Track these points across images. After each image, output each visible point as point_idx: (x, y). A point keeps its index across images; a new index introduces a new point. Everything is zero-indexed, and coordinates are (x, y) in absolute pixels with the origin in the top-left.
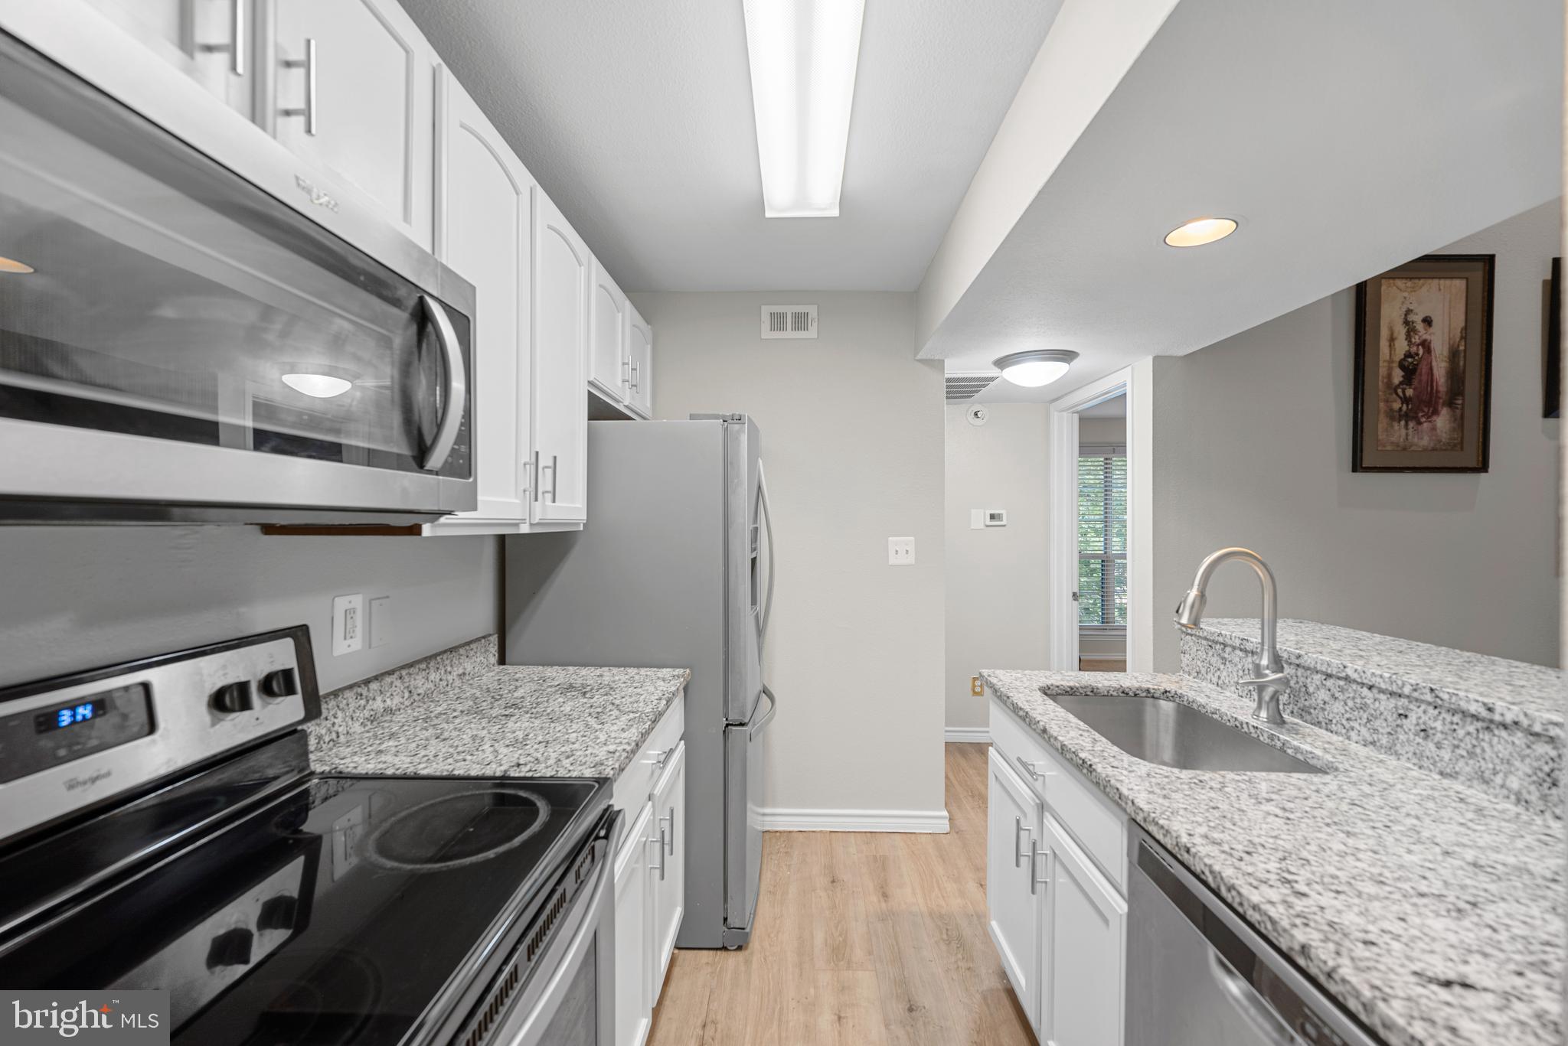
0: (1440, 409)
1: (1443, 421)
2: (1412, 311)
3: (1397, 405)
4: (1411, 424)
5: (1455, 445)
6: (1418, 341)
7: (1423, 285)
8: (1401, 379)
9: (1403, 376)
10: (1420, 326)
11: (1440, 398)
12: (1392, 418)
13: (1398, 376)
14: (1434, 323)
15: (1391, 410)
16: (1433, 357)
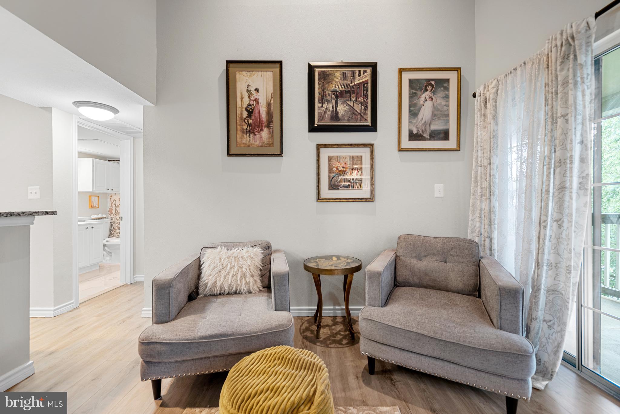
0: (264, 128)
1: (265, 133)
2: (250, 85)
3: (245, 127)
4: (252, 135)
5: (270, 145)
6: (253, 99)
7: (255, 74)
8: (247, 116)
9: (247, 114)
10: (254, 92)
11: (263, 124)
12: (243, 133)
13: (245, 114)
14: (260, 91)
15: (243, 129)
16: (260, 106)
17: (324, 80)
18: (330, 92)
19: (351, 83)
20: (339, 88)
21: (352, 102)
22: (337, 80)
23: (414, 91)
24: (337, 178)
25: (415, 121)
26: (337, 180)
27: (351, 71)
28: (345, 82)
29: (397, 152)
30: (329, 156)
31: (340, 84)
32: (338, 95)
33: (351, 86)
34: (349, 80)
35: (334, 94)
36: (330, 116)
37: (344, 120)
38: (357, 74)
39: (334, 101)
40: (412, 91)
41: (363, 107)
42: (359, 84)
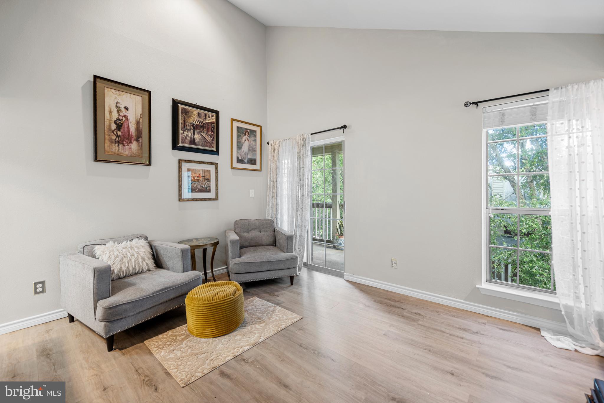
0: (133, 141)
1: (134, 146)
2: (119, 103)
3: (114, 137)
4: (121, 146)
5: (139, 156)
6: (123, 115)
7: (124, 94)
8: (116, 128)
9: (116, 127)
10: (123, 110)
11: (133, 138)
12: (112, 142)
13: (114, 127)
14: (129, 110)
15: (111, 139)
16: (129, 122)
17: (185, 115)
18: (189, 124)
19: (204, 121)
20: (196, 122)
21: (204, 134)
22: (194, 117)
23: (239, 134)
24: (194, 184)
25: (240, 152)
26: (194, 186)
27: (204, 113)
28: (200, 119)
29: (230, 169)
30: (188, 169)
31: (197, 120)
32: (195, 127)
33: (203, 123)
34: (202, 119)
35: (192, 126)
36: (189, 141)
37: (199, 145)
38: (207, 116)
39: (192, 131)
40: (238, 133)
41: (211, 138)
42: (209, 123)
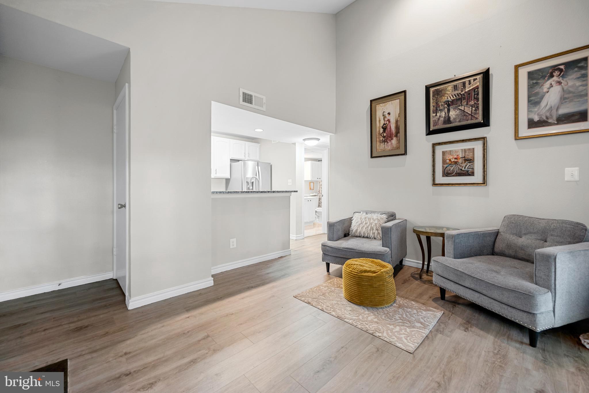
0: (393, 138)
1: (394, 141)
2: (385, 112)
3: (381, 139)
4: (386, 143)
5: (398, 148)
6: (387, 120)
7: (387, 104)
9: (383, 130)
10: (387, 115)
11: (393, 135)
12: (380, 142)
13: (382, 130)
14: (391, 114)
15: (380, 140)
16: (391, 124)
17: (437, 96)
18: (443, 103)
19: (462, 92)
20: (451, 98)
21: (463, 107)
22: (449, 93)
24: (450, 167)
25: (536, 110)
26: (450, 169)
27: (462, 82)
28: (456, 92)
29: (514, 141)
30: (443, 152)
31: (452, 95)
32: (449, 104)
33: (461, 95)
34: (459, 90)
35: (446, 104)
36: (443, 121)
37: (455, 122)
38: (467, 83)
39: (446, 110)
41: (474, 109)
42: (469, 91)
